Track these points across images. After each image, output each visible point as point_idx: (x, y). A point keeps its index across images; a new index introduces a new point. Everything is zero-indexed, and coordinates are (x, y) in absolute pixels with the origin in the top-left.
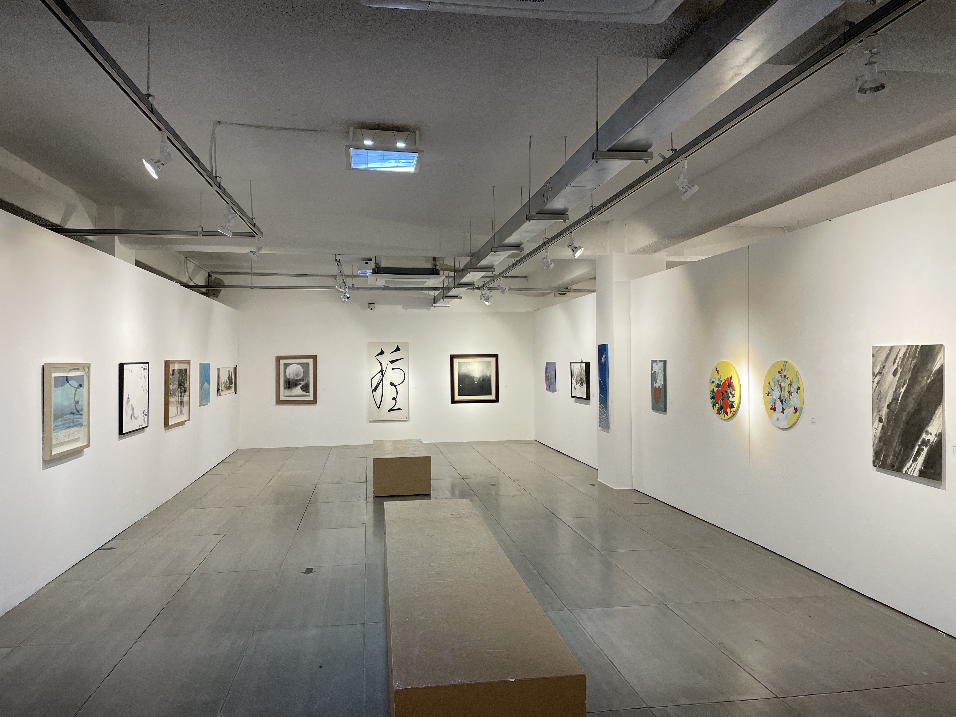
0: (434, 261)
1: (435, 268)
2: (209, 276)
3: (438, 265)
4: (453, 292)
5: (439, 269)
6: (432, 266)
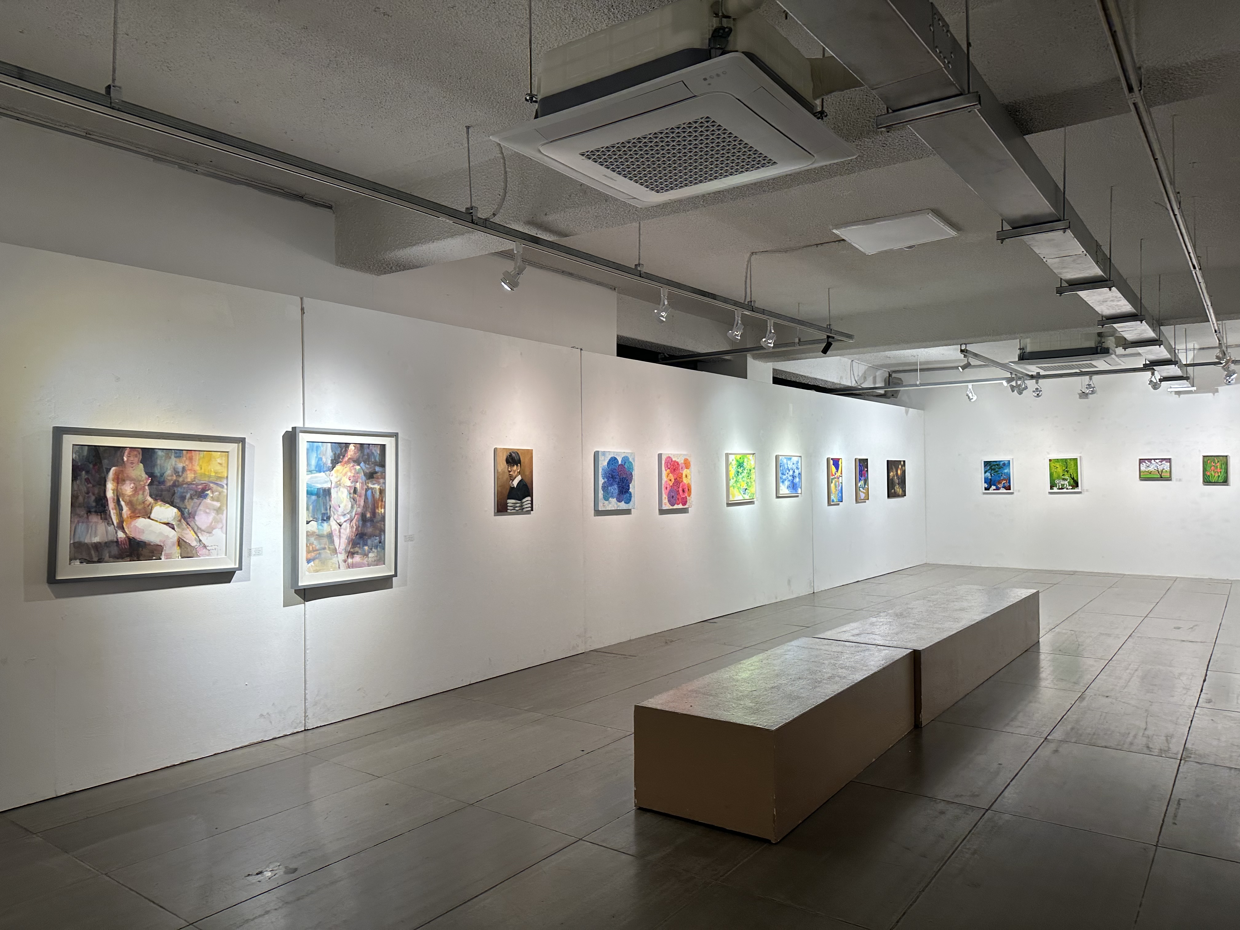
0: (1099, 339)
1: (1101, 346)
2: (890, 375)
3: (1106, 341)
5: (1110, 346)
6: (1096, 344)
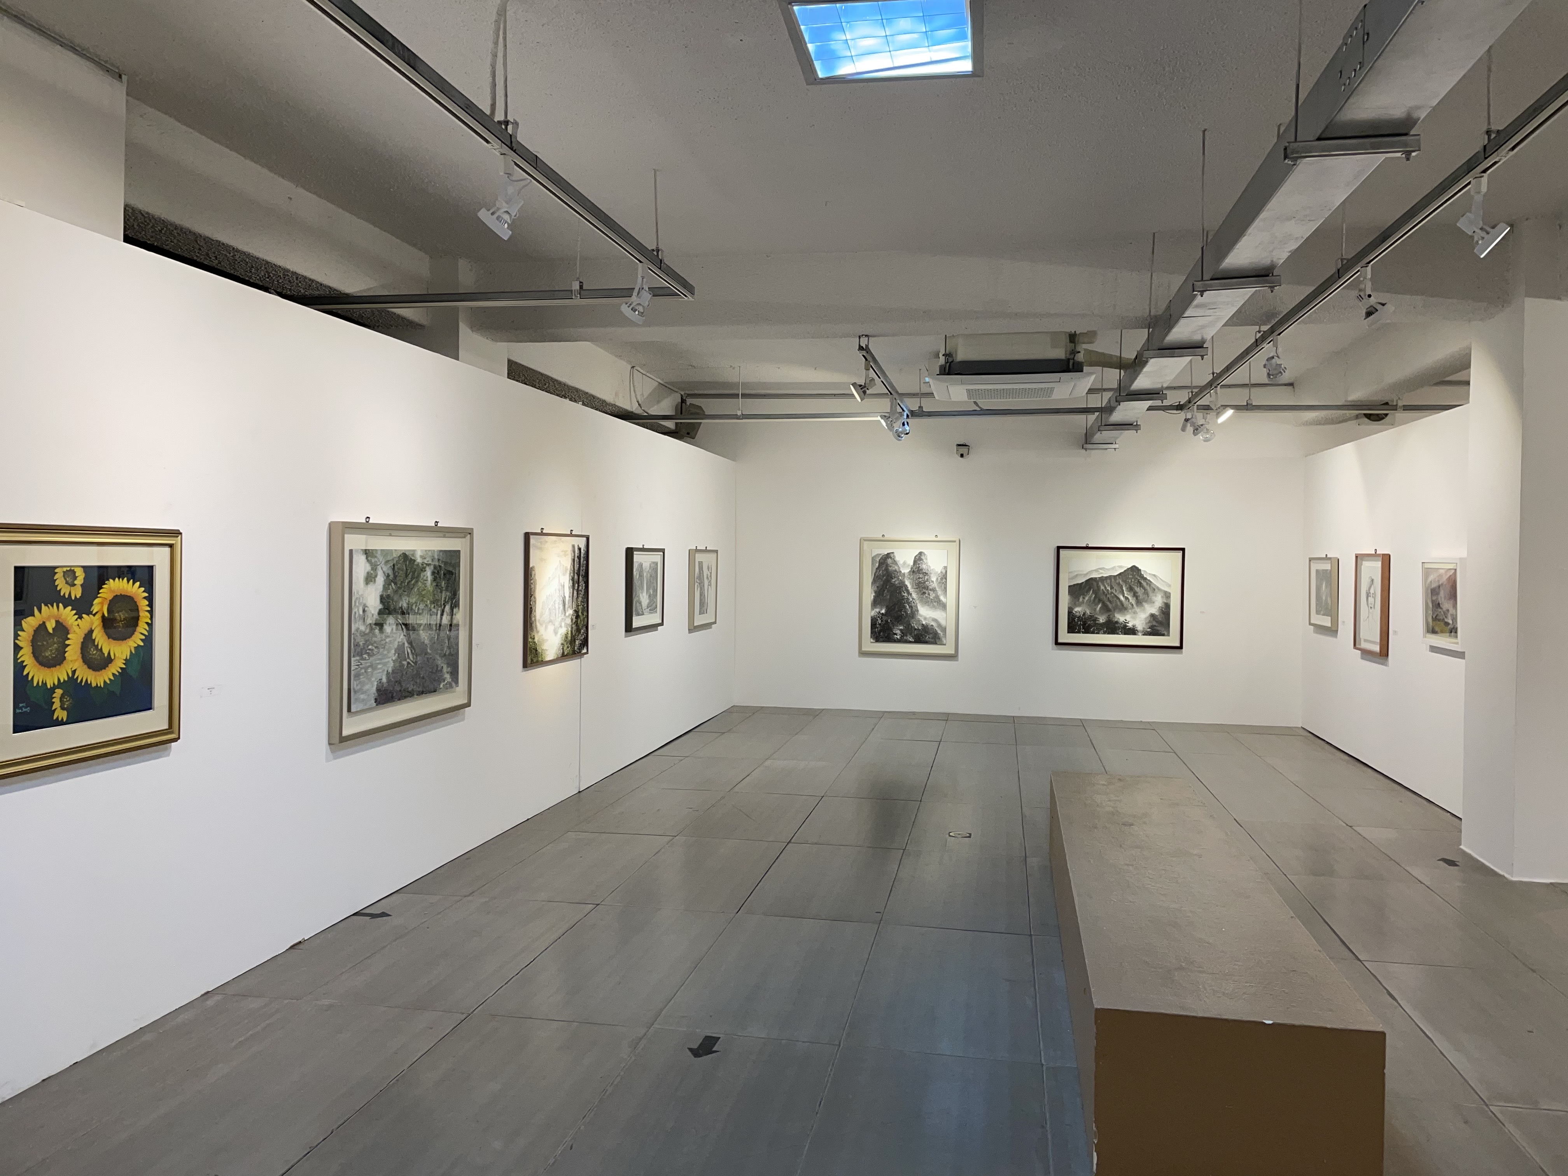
0: (1072, 344)
1: (1074, 359)
2: (683, 401)
3: (1079, 352)
4: (1118, 416)
5: (1083, 361)
6: (1066, 354)
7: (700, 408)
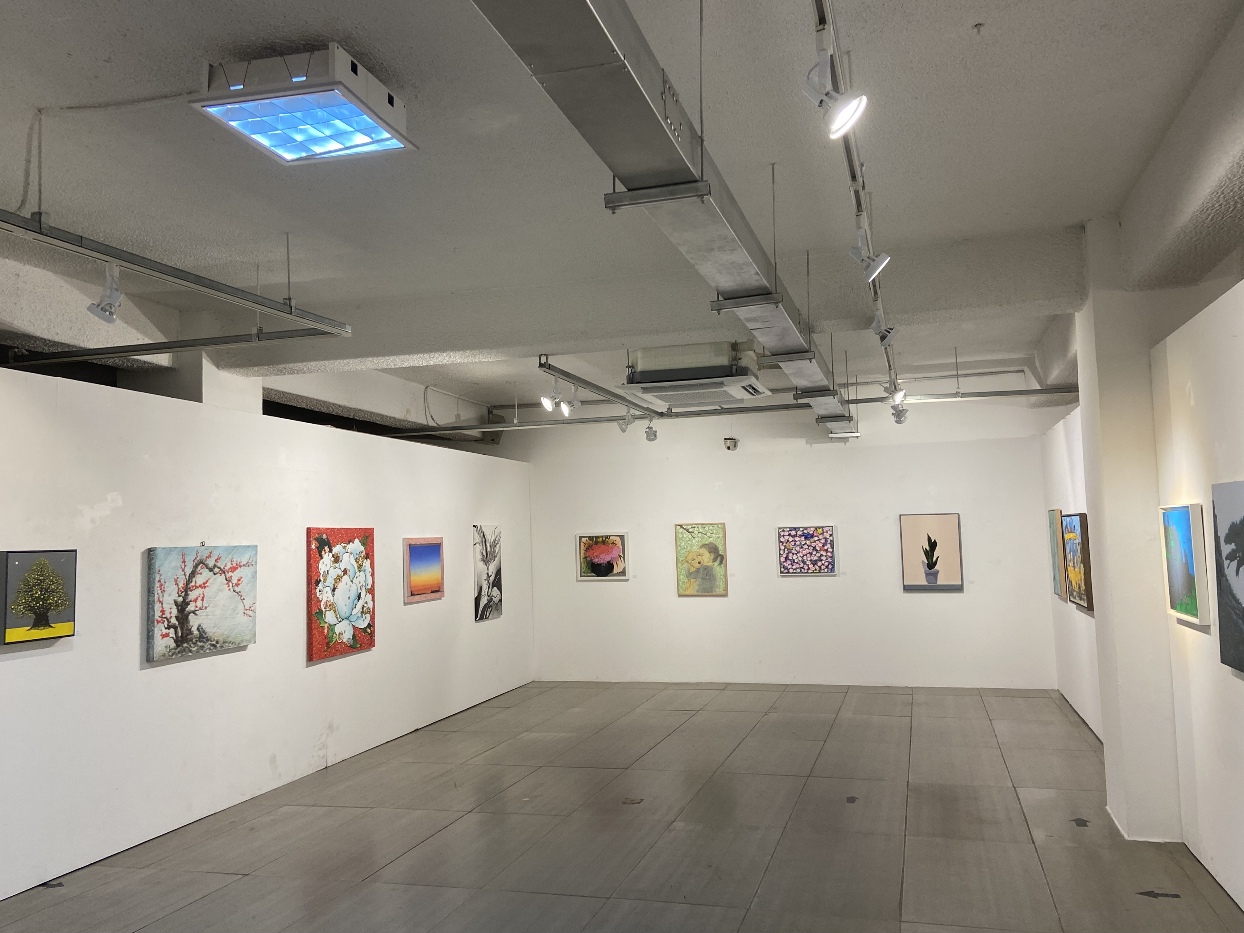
0: (734, 352)
1: (737, 365)
2: (490, 412)
3: (743, 358)
4: (819, 410)
5: (749, 366)
7: (503, 417)
